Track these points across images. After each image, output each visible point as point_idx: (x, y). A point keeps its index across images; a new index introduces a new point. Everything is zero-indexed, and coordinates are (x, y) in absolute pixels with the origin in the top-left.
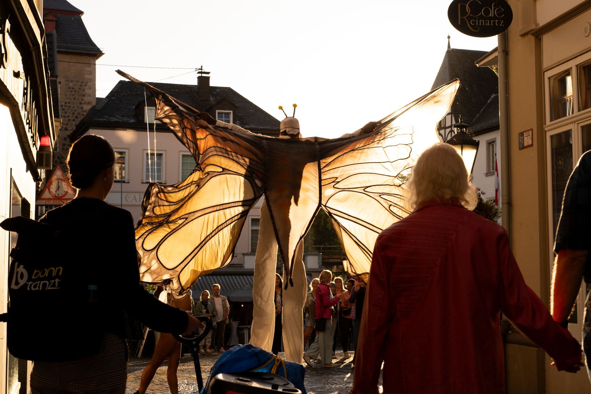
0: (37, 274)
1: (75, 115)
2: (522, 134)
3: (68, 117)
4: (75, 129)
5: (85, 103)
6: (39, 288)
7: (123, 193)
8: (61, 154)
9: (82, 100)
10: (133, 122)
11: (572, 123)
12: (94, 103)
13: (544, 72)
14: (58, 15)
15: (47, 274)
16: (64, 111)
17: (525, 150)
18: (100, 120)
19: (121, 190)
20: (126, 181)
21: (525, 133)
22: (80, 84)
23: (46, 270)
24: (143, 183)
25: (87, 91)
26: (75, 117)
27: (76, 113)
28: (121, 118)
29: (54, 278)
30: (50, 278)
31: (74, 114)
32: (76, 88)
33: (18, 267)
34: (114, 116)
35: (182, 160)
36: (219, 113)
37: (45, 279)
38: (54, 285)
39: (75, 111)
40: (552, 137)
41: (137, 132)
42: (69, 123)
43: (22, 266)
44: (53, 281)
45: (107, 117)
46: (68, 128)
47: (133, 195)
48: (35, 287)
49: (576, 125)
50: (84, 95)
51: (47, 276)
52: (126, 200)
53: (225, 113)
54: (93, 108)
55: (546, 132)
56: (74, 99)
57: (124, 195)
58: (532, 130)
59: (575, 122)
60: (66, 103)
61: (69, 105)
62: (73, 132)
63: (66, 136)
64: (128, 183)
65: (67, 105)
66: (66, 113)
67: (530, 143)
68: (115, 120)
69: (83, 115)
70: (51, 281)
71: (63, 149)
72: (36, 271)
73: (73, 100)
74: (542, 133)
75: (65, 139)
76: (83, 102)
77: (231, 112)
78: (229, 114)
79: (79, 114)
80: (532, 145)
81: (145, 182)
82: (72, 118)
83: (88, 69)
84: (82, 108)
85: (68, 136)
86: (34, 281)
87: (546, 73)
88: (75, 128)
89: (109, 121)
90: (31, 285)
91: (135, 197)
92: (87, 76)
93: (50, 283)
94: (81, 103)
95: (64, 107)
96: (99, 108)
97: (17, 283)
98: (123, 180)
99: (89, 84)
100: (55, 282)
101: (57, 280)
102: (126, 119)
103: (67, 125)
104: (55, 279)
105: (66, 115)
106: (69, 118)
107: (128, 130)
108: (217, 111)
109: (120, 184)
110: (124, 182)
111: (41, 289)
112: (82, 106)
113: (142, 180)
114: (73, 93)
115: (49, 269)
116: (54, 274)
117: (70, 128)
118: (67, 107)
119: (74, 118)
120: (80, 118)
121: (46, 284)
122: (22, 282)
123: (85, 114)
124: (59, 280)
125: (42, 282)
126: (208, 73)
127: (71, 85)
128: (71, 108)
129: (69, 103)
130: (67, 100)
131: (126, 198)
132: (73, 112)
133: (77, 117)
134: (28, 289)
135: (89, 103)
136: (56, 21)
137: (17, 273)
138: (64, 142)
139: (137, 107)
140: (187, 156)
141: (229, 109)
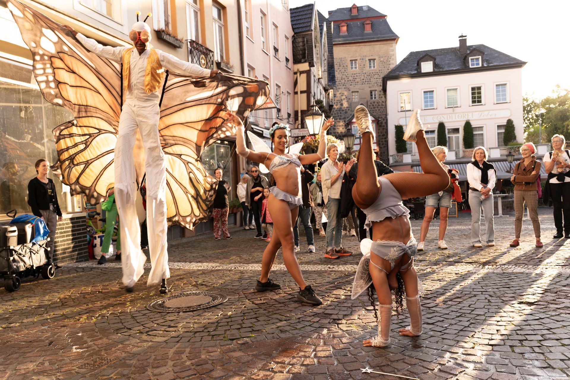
7: (407, 118)
9: (389, 67)
10: (415, 74)
14: (373, 20)
19: (405, 116)
22: (387, 58)
24: (422, 110)
25: (391, 62)
28: (406, 72)
32: (385, 61)
34: (403, 72)
35: (447, 93)
36: (471, 59)
45: (398, 73)
50: (390, 64)
53: (476, 59)
66: (380, 76)
71: (380, 97)
73: (383, 68)
75: (380, 91)
78: (478, 59)
81: (424, 109)
83: (391, 48)
92: (391, 53)
99: (393, 57)
102: (409, 73)
103: (381, 83)
110: (410, 111)
113: (422, 108)
114: (383, 64)
126: (466, 36)
127: (382, 59)
130: (380, 69)
136: (371, 24)
138: (380, 93)
140: (450, 90)
141: (479, 56)
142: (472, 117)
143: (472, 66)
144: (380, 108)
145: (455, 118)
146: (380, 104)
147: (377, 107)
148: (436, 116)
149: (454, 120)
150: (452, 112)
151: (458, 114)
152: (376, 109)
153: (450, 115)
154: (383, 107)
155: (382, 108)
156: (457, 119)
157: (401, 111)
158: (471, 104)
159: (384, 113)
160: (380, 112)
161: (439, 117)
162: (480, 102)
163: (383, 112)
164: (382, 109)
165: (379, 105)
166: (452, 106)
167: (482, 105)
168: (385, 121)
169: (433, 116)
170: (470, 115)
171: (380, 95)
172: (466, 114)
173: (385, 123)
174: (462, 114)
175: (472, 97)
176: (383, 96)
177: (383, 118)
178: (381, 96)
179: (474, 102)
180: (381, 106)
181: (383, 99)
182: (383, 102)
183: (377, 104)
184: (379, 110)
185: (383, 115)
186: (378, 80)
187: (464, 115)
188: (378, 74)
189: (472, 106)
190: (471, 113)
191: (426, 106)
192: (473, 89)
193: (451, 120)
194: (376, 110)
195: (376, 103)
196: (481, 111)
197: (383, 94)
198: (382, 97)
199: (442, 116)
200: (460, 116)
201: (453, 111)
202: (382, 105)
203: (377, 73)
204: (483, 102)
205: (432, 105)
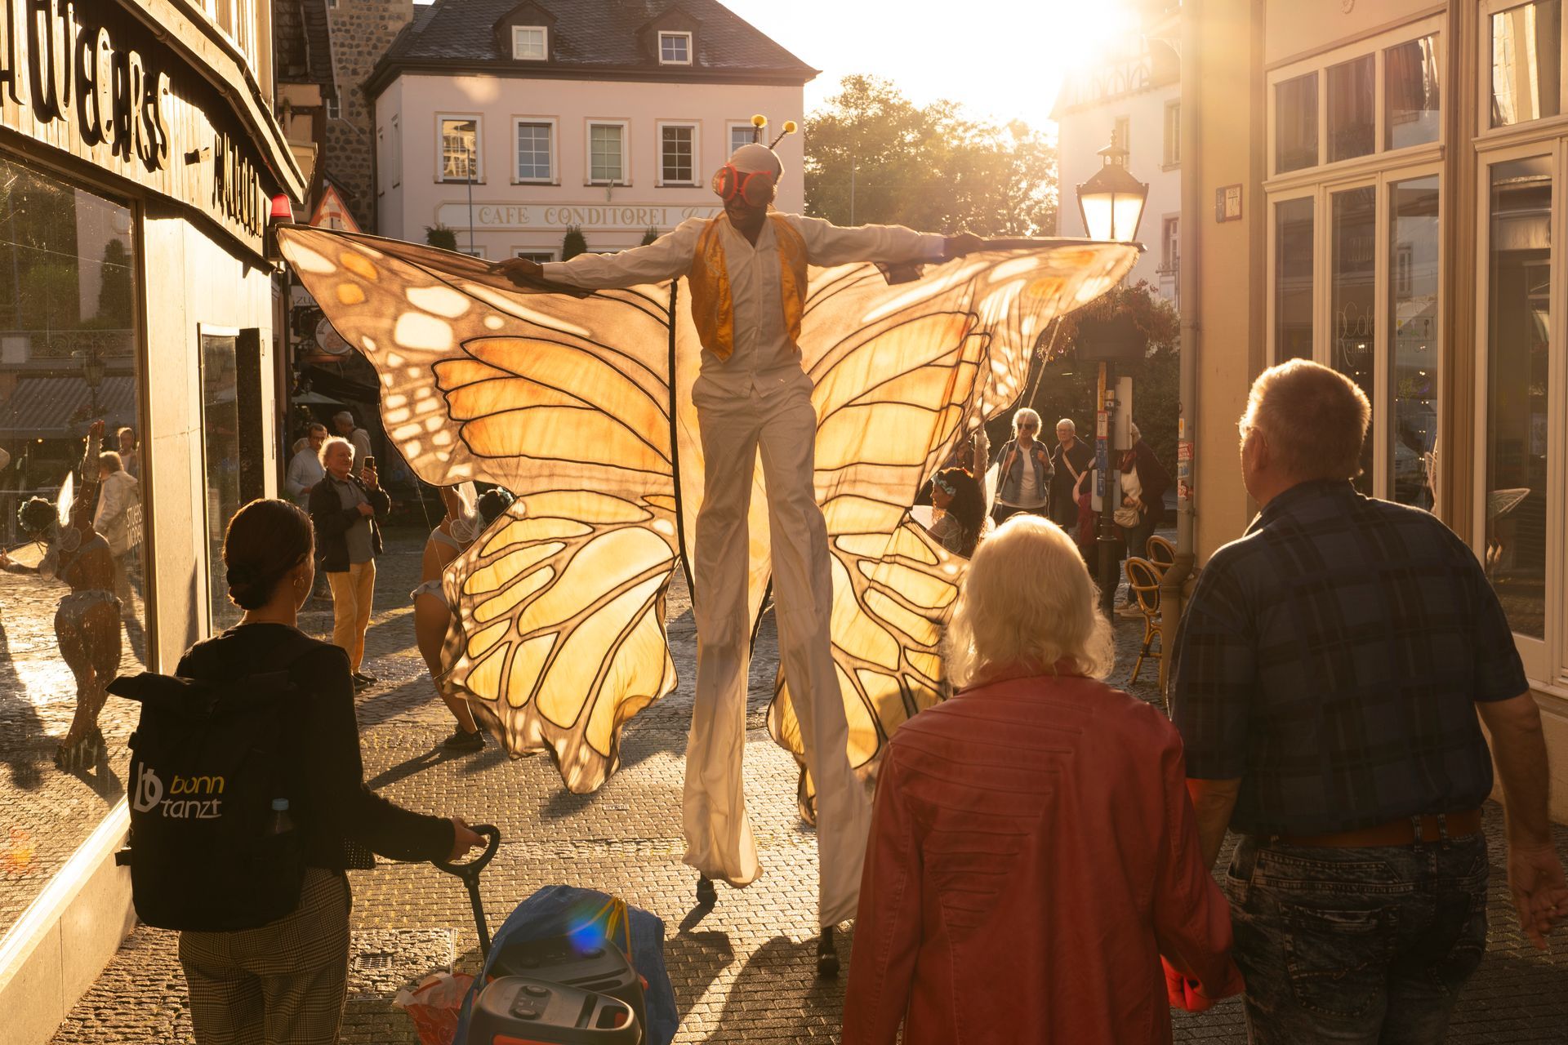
0: (179, 785)
1: (371, 43)
2: (1222, 192)
3: (358, 46)
4: (374, 74)
5: (390, 18)
6: (184, 813)
7: (473, 206)
8: (347, 124)
9: (385, 10)
10: (490, 60)
11: (1314, 184)
12: (409, 18)
13: (1266, 72)
15: (196, 788)
16: (348, 35)
17: (1227, 223)
18: (421, 57)
19: (468, 199)
20: (479, 181)
21: (1227, 191)
23: (194, 779)
24: (513, 184)
26: (371, 46)
27: (374, 37)
28: (465, 50)
29: (210, 798)
30: (202, 796)
31: (369, 39)
33: (145, 771)
34: (450, 47)
35: (592, 137)
36: (664, 37)
37: (192, 797)
38: (209, 811)
39: (372, 33)
40: (1277, 205)
41: (497, 80)
42: (361, 59)
43: (151, 771)
44: (208, 803)
45: (435, 48)
46: (359, 70)
47: (493, 209)
48: (177, 810)
49: (1322, 188)
51: (197, 791)
52: (481, 220)
53: (678, 38)
54: (408, 28)
55: (1266, 194)
56: (369, 9)
57: (476, 209)
58: (1241, 186)
59: (1319, 184)
60: (352, 17)
61: (359, 21)
62: (370, 78)
63: (355, 87)
64: (484, 184)
65: (355, 21)
66: (353, 37)
67: (1237, 213)
68: (454, 54)
69: (388, 42)
70: (204, 803)
71: (351, 114)
72: (176, 779)
73: (365, 11)
74: (1259, 197)
75: (354, 93)
76: (386, 14)
77: (690, 34)
78: (684, 38)
79: (379, 40)
80: (1240, 217)
81: (517, 182)
82: (366, 49)
84: (386, 28)
85: (360, 86)
86: (175, 798)
87: (1270, 74)
88: (371, 70)
89: (441, 58)
90: (170, 806)
91: (498, 212)
93: (203, 807)
94: (382, 18)
95: (348, 27)
96: (419, 28)
97: (144, 802)
98: (473, 177)
100: (211, 806)
101: (215, 802)
102: (474, 53)
103: (356, 64)
104: (211, 800)
105: (355, 43)
106: (360, 49)
107: (479, 75)
108: (660, 33)
109: (465, 187)
110: (475, 182)
111: (187, 816)
112: (384, 23)
113: (512, 178)
115: (200, 779)
116: (209, 790)
117: (361, 71)
118: (354, 27)
119: (370, 48)
120: (382, 48)
121: (196, 806)
122: (153, 802)
123: (392, 39)
124: (220, 802)
125: (189, 804)
128: (363, 29)
129: (358, 18)
130: (354, 12)
131: (480, 215)
132: (367, 35)
133: (375, 47)
134: (165, 815)
135: (399, 17)
137: (143, 782)
138: (353, 99)
139: (497, 27)
140: (602, 127)
141: (686, 30)
142: (664, 223)
143: (664, 59)
144: (353, 151)
145: (615, 222)
146: (353, 137)
147: (343, 149)
148: (558, 208)
149: (610, 225)
150: (605, 200)
151: (622, 208)
152: (338, 153)
153: (600, 209)
154: (364, 148)
155: (359, 151)
156: (620, 225)
157: (446, 182)
158: (661, 182)
159: (369, 172)
160: (353, 166)
161: (565, 213)
162: (686, 175)
163: (361, 166)
164: (359, 156)
165: (348, 142)
166: (609, 181)
167: (692, 186)
168: (369, 199)
169: (546, 208)
170: (659, 215)
171: (352, 105)
172: (647, 209)
173: (369, 206)
174: (634, 209)
175: (665, 158)
176: (364, 111)
177: (364, 187)
178: (354, 110)
179: (668, 174)
180: (355, 145)
181: (364, 121)
182: (362, 131)
183: (343, 138)
184: (348, 158)
185: (362, 176)
186: (345, 49)
187: (641, 214)
188: (347, 31)
189: (666, 186)
190: (660, 209)
191: (524, 171)
192: (668, 132)
193: (600, 226)
194: (338, 158)
195: (337, 133)
196: (690, 206)
197: (362, 102)
198: (359, 114)
199: (576, 211)
200: (628, 213)
201: (610, 196)
202: (359, 142)
203: (344, 24)
204: (695, 179)
205: (544, 172)
